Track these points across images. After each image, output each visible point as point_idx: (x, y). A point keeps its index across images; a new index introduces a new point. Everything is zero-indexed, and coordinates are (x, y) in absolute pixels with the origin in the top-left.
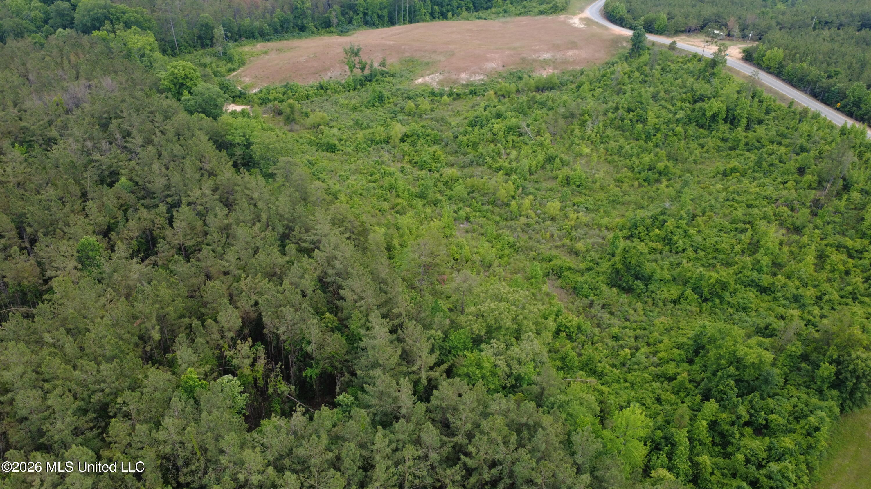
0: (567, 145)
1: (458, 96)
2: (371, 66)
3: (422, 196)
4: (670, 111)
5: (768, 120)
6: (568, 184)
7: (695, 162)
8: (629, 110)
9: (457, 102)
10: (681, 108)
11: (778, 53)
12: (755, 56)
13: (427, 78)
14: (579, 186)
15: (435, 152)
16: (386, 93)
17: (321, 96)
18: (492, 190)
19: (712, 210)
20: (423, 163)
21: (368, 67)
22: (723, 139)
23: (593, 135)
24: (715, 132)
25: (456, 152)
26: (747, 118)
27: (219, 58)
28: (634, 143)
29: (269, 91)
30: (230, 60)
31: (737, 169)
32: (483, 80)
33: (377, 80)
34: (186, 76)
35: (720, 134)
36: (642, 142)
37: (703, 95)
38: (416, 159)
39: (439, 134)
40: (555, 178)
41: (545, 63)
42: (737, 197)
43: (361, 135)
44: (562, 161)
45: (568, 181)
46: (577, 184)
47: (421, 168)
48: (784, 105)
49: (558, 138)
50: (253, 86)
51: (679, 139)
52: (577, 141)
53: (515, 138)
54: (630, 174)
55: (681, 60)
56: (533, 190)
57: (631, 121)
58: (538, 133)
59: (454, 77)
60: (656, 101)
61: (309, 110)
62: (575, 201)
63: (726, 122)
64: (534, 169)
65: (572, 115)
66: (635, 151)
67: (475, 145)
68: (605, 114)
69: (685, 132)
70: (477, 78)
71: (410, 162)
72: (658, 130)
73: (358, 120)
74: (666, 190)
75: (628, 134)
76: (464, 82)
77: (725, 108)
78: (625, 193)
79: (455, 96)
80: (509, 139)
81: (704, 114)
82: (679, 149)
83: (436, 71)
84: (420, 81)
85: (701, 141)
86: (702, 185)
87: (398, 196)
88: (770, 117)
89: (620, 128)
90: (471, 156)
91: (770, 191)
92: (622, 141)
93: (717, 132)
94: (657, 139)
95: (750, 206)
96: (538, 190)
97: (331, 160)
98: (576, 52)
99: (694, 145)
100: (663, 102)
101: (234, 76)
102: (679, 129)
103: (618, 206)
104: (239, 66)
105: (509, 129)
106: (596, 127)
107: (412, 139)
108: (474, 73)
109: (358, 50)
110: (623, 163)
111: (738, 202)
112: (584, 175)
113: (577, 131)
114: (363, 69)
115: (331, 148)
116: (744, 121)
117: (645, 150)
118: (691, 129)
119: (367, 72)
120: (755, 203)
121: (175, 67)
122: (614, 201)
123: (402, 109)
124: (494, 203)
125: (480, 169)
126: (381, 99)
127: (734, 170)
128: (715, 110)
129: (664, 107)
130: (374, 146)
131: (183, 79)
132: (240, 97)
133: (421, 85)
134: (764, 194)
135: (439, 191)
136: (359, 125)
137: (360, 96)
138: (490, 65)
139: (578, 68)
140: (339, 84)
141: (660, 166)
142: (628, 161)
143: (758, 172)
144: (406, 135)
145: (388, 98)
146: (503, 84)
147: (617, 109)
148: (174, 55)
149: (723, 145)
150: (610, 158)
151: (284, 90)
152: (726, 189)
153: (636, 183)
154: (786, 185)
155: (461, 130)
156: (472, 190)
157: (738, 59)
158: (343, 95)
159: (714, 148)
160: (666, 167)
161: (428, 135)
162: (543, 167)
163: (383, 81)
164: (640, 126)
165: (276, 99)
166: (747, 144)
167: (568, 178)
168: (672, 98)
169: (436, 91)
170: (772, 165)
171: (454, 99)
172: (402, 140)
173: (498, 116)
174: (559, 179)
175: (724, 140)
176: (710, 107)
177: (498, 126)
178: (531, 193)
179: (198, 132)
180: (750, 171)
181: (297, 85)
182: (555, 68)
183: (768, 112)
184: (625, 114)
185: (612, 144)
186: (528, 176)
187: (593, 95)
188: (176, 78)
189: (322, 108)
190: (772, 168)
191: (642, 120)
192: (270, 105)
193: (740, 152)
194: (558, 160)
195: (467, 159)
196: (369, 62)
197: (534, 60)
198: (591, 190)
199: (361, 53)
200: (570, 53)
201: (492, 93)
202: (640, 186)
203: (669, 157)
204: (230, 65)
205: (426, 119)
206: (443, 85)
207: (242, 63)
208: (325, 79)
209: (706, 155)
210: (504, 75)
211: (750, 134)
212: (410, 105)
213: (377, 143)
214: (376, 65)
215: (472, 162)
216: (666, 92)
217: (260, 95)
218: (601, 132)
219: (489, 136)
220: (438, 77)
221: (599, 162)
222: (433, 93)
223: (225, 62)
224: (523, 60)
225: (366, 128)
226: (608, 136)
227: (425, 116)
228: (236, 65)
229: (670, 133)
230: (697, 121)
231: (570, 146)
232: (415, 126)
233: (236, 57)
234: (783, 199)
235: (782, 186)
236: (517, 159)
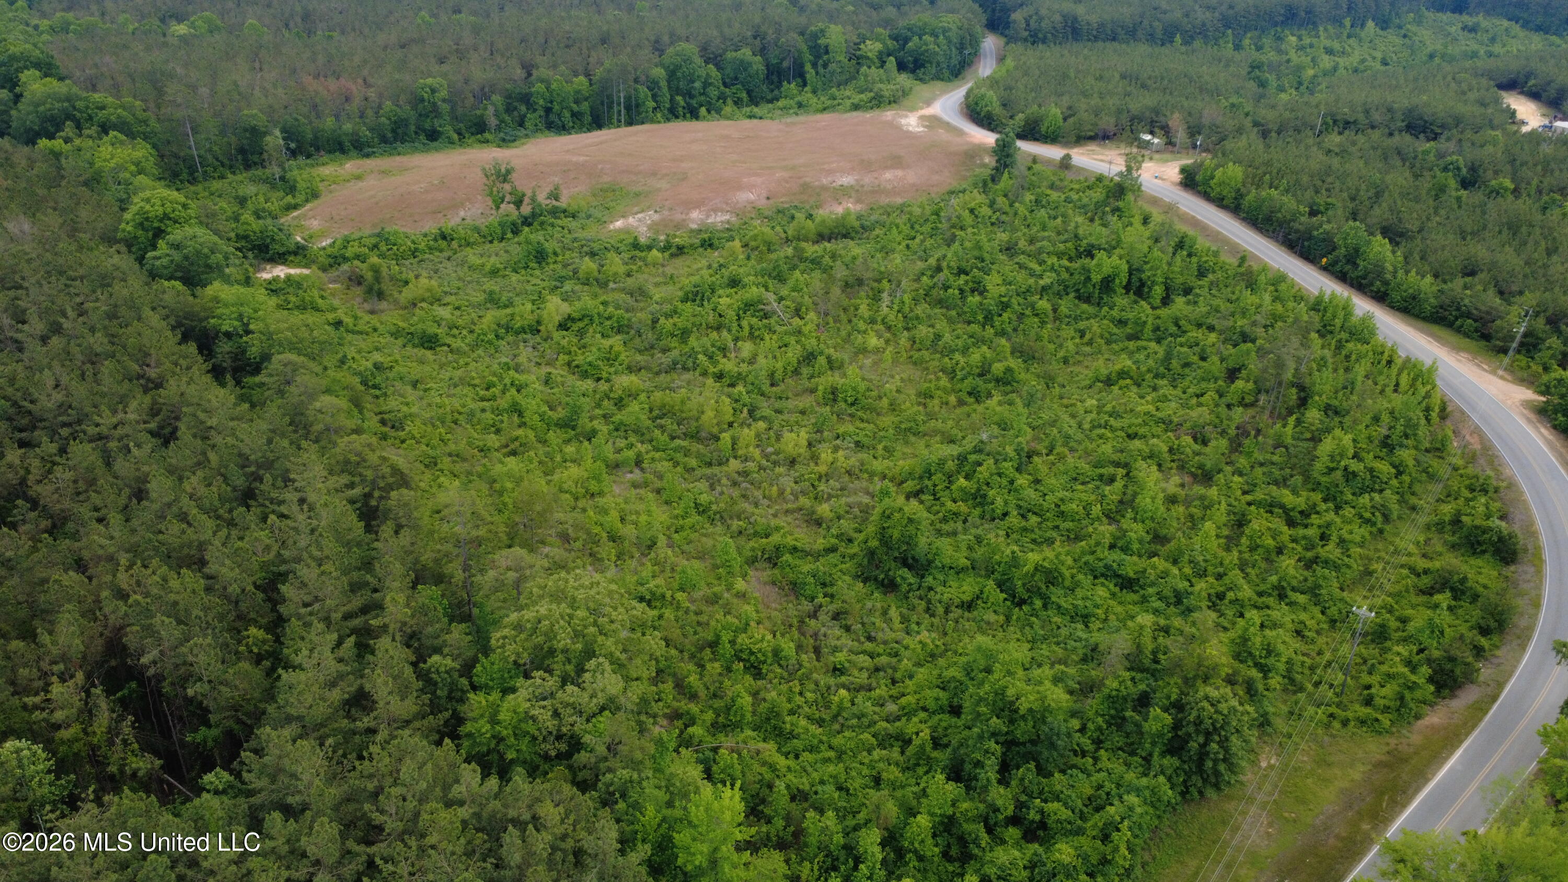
0: (843, 333)
1: (681, 250)
2: (533, 199)
3: (567, 424)
4: (1032, 274)
5: (1201, 287)
6: (835, 400)
7: (1066, 361)
8: (961, 271)
9: (679, 261)
10: (1052, 269)
11: (1234, 172)
12: (1199, 178)
13: (631, 220)
14: (852, 404)
15: (611, 347)
16: (550, 246)
17: (441, 251)
18: (695, 413)
19: (1065, 444)
20: (586, 367)
21: (526, 200)
22: (1120, 321)
23: (892, 317)
24: (1106, 308)
25: (652, 347)
26: (1165, 284)
27: (273, 187)
28: (961, 328)
29: (347, 241)
30: (292, 189)
31: (1127, 373)
32: (728, 222)
33: (542, 224)
34: (166, 216)
35: (1115, 313)
36: (975, 328)
37: (1093, 246)
38: (579, 359)
39: (627, 316)
40: (813, 391)
41: (843, 192)
42: (1112, 421)
43: (491, 316)
44: (829, 360)
45: (833, 394)
46: (850, 400)
47: (585, 375)
48: (1234, 262)
49: (831, 320)
50: (323, 235)
51: (1043, 323)
52: (862, 325)
53: (754, 320)
54: (944, 382)
55: (1076, 186)
56: (767, 412)
57: (962, 291)
58: (798, 313)
59: (678, 217)
60: (1011, 257)
61: (411, 276)
62: (841, 430)
63: (1127, 292)
64: (778, 375)
65: (860, 282)
66: (960, 343)
67: (684, 335)
68: (918, 280)
69: (1055, 310)
70: (719, 219)
71: (569, 364)
72: (1005, 306)
73: (491, 293)
74: (998, 409)
75: (953, 313)
76: (694, 226)
77: (1125, 267)
78: (931, 416)
79: (673, 250)
80: (745, 323)
81: (1088, 279)
82: (1039, 338)
83: (649, 208)
84: (619, 224)
85: (1082, 325)
86: (1065, 401)
87: (522, 425)
88: (1205, 282)
89: (940, 303)
90: (675, 353)
91: (1171, 409)
92: (941, 325)
93: (1111, 308)
94: (1003, 322)
95: (1130, 437)
96: (778, 411)
97: (422, 362)
98: (899, 173)
99: (1068, 332)
100: (1022, 259)
101: (294, 218)
102: (1044, 304)
103: (913, 439)
104: (307, 201)
105: (748, 306)
106: (897, 301)
107: (581, 324)
108: (715, 210)
109: (508, 172)
110: (936, 363)
111: (1112, 429)
112: (862, 386)
113: (864, 310)
114: (518, 203)
115: (429, 342)
116: (1158, 290)
117: (980, 341)
118: (1066, 305)
119: (526, 210)
120: (1142, 431)
121: (148, 200)
122: (910, 429)
123: (575, 272)
124: (694, 436)
125: (687, 376)
126: (540, 256)
127: (1123, 374)
128: (1106, 270)
129: (1021, 266)
130: (510, 338)
131: (161, 221)
132: (295, 253)
133: (619, 231)
134: (1159, 414)
135: (604, 416)
136: (492, 300)
137: (507, 252)
138: (745, 197)
139: (899, 201)
140: (477, 230)
141: (998, 368)
142: (946, 359)
143: (1163, 377)
144: (570, 318)
145: (555, 254)
146: (760, 228)
147: (939, 269)
148: (193, 181)
149: (1115, 330)
150: (917, 355)
151: (374, 240)
152: (1100, 409)
153: (953, 399)
154: (1202, 399)
155: (667, 308)
156: (660, 413)
157: (1173, 183)
158: (479, 250)
159: (1102, 337)
160: (1009, 370)
161: (609, 318)
162: (796, 372)
163: (553, 225)
164: (974, 299)
165: (357, 257)
166: (1157, 329)
167: (834, 392)
168: (1040, 251)
169: (643, 240)
170: (1187, 365)
171: (673, 256)
172: (563, 326)
173: (734, 283)
174: (820, 393)
175: (1121, 323)
176: (1099, 265)
177: (726, 301)
178: (763, 418)
179: (147, 312)
180: (1148, 376)
181: (396, 233)
182: (859, 201)
183: (1201, 274)
184: (952, 278)
185: (923, 331)
186: (766, 388)
187: (908, 246)
188: (147, 219)
189: (436, 272)
190: (1187, 371)
191: (979, 289)
192: (345, 267)
193: (1144, 343)
194: (822, 360)
195: (666, 360)
196: (529, 193)
197: (824, 188)
198: (873, 410)
199: (514, 176)
200: (888, 175)
201: (737, 244)
202: (961, 403)
203: (1017, 351)
204: (289, 199)
205: (613, 290)
206: (657, 232)
207: (314, 195)
208: (452, 222)
209: (1087, 349)
210: (767, 213)
211: (1164, 312)
212: (588, 265)
213: (517, 333)
214: (542, 198)
215: (675, 363)
216: (1032, 241)
217: (329, 251)
218: (906, 309)
219: (711, 318)
220: (650, 217)
221: (895, 362)
222: (636, 246)
223: (282, 194)
224: (805, 187)
225: (506, 306)
226: (917, 318)
227: (611, 285)
228: (300, 198)
229: (1028, 312)
230: (1077, 291)
231: (849, 335)
232: (587, 302)
233: (301, 185)
234: (1188, 424)
235: (1194, 401)
236: (752, 361)
